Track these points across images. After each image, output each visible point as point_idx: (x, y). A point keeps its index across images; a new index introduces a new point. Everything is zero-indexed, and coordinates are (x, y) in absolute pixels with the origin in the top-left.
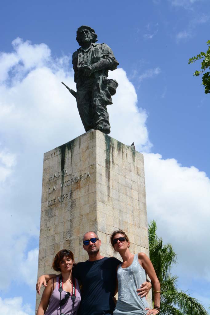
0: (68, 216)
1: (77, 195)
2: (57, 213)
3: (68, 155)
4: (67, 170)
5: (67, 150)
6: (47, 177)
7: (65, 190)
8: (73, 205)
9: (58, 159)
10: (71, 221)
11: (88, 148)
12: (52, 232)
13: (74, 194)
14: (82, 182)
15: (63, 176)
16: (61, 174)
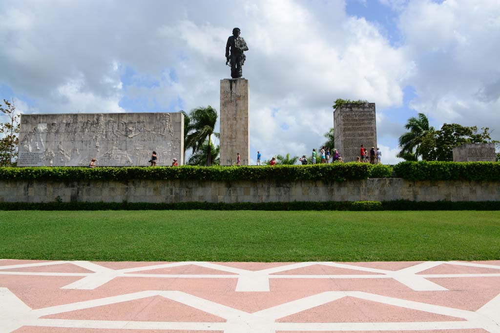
0: (234, 108)
1: (238, 102)
2: (229, 106)
3: (234, 85)
4: (234, 91)
5: (233, 82)
6: (223, 90)
7: (233, 99)
8: (237, 105)
9: (228, 85)
10: (236, 111)
11: (244, 85)
12: (227, 113)
13: (237, 102)
14: (241, 98)
15: (231, 93)
16: (230, 92)
